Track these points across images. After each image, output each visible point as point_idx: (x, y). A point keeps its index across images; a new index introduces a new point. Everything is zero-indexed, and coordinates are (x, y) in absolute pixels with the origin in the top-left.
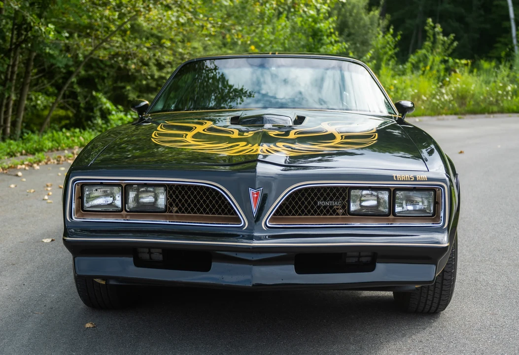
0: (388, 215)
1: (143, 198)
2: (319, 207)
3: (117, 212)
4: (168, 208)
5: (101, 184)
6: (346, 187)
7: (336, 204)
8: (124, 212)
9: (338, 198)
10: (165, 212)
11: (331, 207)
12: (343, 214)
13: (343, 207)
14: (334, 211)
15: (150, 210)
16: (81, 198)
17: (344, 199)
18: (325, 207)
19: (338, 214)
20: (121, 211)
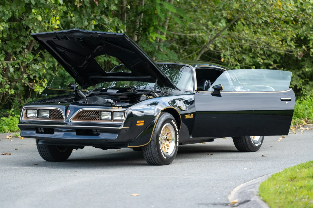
0: (112, 120)
1: (43, 114)
2: (91, 117)
3: (36, 118)
4: (50, 118)
5: (32, 109)
6: (99, 111)
7: (96, 116)
8: (38, 118)
9: (97, 114)
10: (49, 118)
11: (95, 117)
12: (98, 120)
13: (99, 117)
14: (96, 119)
15: (45, 117)
16: (26, 113)
17: (99, 114)
18: (93, 117)
19: (97, 120)
20: (37, 118)
